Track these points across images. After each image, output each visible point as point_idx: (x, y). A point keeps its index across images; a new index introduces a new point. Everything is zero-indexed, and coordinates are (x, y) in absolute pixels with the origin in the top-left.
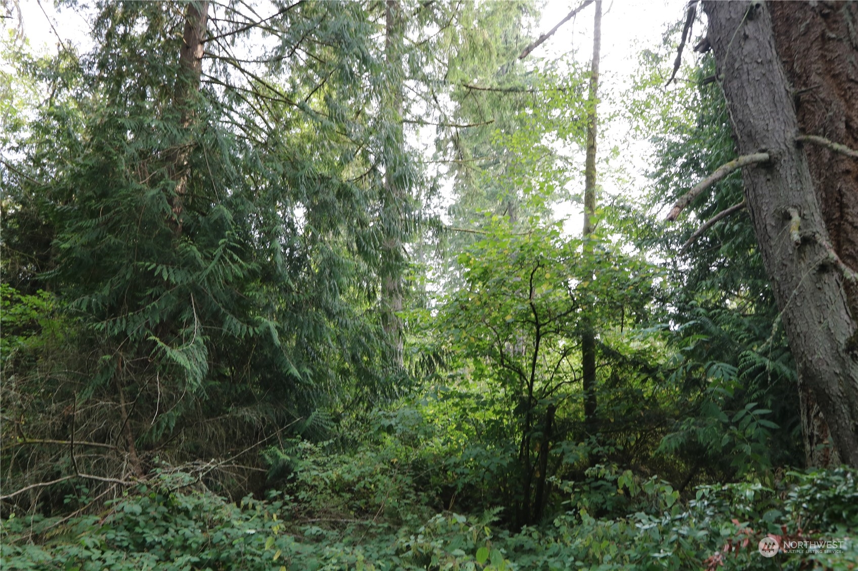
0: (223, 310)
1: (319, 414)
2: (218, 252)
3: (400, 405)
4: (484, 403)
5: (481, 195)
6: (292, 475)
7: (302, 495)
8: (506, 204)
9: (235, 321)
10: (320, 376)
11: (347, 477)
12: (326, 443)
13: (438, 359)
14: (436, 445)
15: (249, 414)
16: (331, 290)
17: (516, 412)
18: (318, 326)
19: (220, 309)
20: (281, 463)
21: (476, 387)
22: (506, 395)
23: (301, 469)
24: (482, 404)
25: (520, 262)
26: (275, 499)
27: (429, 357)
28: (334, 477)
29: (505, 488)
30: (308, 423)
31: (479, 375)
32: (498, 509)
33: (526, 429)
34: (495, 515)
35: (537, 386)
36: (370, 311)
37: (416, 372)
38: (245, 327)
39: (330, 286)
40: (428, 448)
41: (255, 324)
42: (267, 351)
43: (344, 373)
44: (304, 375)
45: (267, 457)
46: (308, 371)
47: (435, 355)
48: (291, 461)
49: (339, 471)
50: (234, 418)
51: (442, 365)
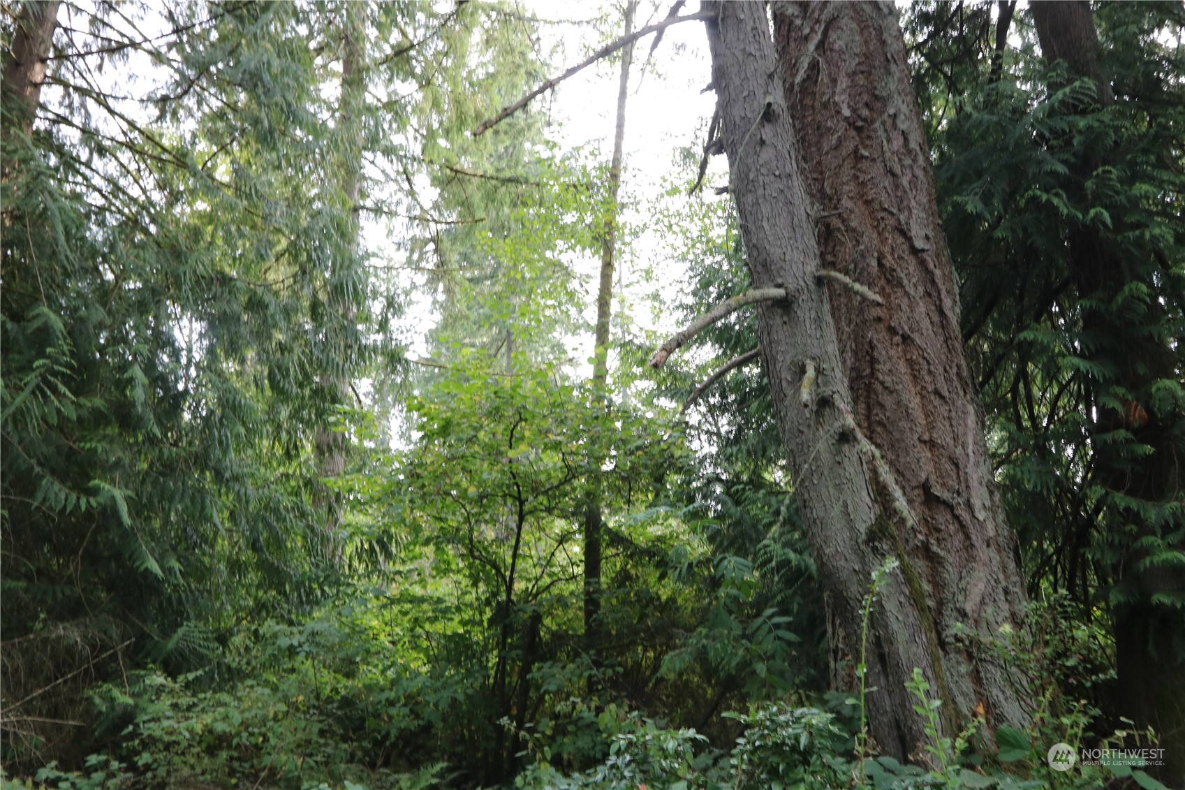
0: (37, 469)
1: (190, 632)
2: (32, 379)
3: (320, 618)
4: (447, 610)
5: (467, 318)
6: (131, 728)
7: (145, 758)
8: (504, 332)
9: (57, 486)
10: (199, 572)
11: (220, 727)
12: (191, 676)
13: (384, 548)
15: (71, 633)
16: (221, 443)
17: (491, 621)
18: (198, 497)
19: (32, 468)
20: (119, 710)
21: (443, 588)
22: (478, 599)
23: (145, 718)
24: (441, 611)
25: (495, 413)
26: (95, 769)
27: (371, 544)
28: (199, 728)
29: (470, 731)
30: (171, 645)
31: (443, 569)
32: (439, 766)
33: (502, 645)
34: (433, 776)
35: (519, 586)
36: (287, 476)
37: (350, 566)
38: (74, 496)
39: (220, 436)
40: (370, 675)
41: (95, 492)
42: (113, 535)
43: (236, 567)
44: (169, 571)
45: (97, 700)
46: (177, 566)
47: (379, 541)
48: (136, 705)
49: (208, 719)
50: (45, 641)
51: (389, 556)
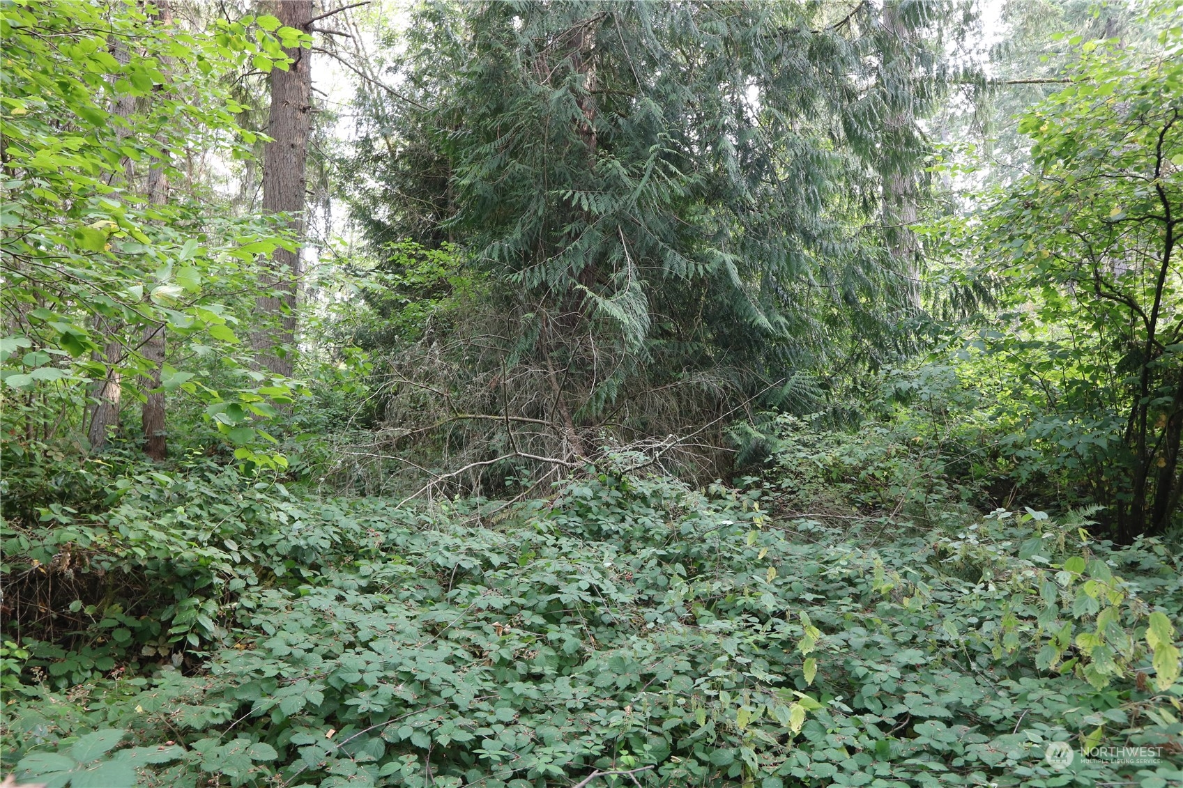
0: (661, 244)
1: (800, 379)
2: (649, 164)
3: (921, 364)
4: (1064, 355)
6: (771, 457)
7: (786, 483)
8: (1103, 23)
9: (678, 257)
10: (798, 326)
11: (847, 460)
12: (815, 416)
13: (982, 291)
14: (980, 419)
15: (710, 381)
16: (809, 200)
17: (1121, 368)
18: (792, 260)
19: (657, 244)
20: (753, 442)
21: (1046, 332)
22: (1103, 342)
23: (782, 450)
24: (1059, 355)
26: (748, 487)
27: (967, 290)
28: (829, 460)
30: (786, 391)
31: (1053, 313)
32: (1092, 510)
33: (1140, 391)
34: (1089, 518)
35: (1160, 326)
36: (868, 228)
37: (944, 315)
38: (692, 264)
39: (808, 195)
41: (704, 259)
42: (723, 297)
43: (832, 321)
44: (777, 324)
45: (734, 436)
46: (782, 320)
47: (975, 286)
48: (767, 441)
49: (836, 452)
50: (687, 385)
51: (989, 301)
